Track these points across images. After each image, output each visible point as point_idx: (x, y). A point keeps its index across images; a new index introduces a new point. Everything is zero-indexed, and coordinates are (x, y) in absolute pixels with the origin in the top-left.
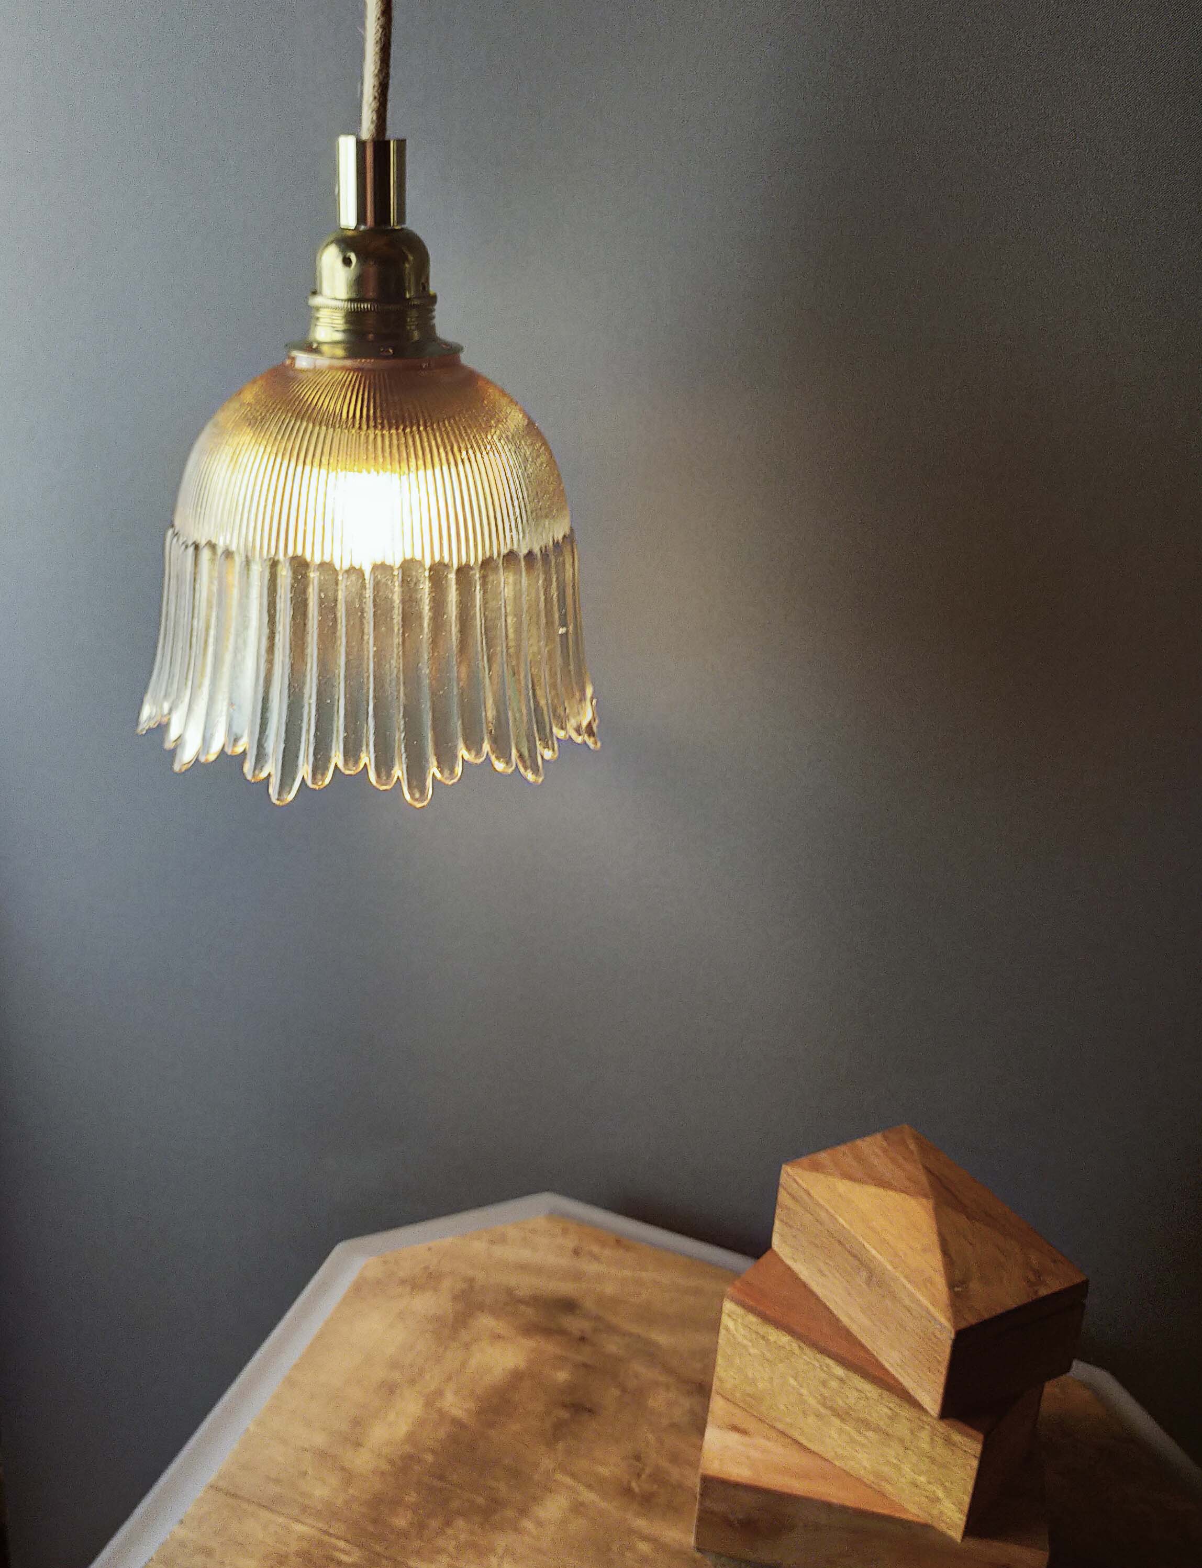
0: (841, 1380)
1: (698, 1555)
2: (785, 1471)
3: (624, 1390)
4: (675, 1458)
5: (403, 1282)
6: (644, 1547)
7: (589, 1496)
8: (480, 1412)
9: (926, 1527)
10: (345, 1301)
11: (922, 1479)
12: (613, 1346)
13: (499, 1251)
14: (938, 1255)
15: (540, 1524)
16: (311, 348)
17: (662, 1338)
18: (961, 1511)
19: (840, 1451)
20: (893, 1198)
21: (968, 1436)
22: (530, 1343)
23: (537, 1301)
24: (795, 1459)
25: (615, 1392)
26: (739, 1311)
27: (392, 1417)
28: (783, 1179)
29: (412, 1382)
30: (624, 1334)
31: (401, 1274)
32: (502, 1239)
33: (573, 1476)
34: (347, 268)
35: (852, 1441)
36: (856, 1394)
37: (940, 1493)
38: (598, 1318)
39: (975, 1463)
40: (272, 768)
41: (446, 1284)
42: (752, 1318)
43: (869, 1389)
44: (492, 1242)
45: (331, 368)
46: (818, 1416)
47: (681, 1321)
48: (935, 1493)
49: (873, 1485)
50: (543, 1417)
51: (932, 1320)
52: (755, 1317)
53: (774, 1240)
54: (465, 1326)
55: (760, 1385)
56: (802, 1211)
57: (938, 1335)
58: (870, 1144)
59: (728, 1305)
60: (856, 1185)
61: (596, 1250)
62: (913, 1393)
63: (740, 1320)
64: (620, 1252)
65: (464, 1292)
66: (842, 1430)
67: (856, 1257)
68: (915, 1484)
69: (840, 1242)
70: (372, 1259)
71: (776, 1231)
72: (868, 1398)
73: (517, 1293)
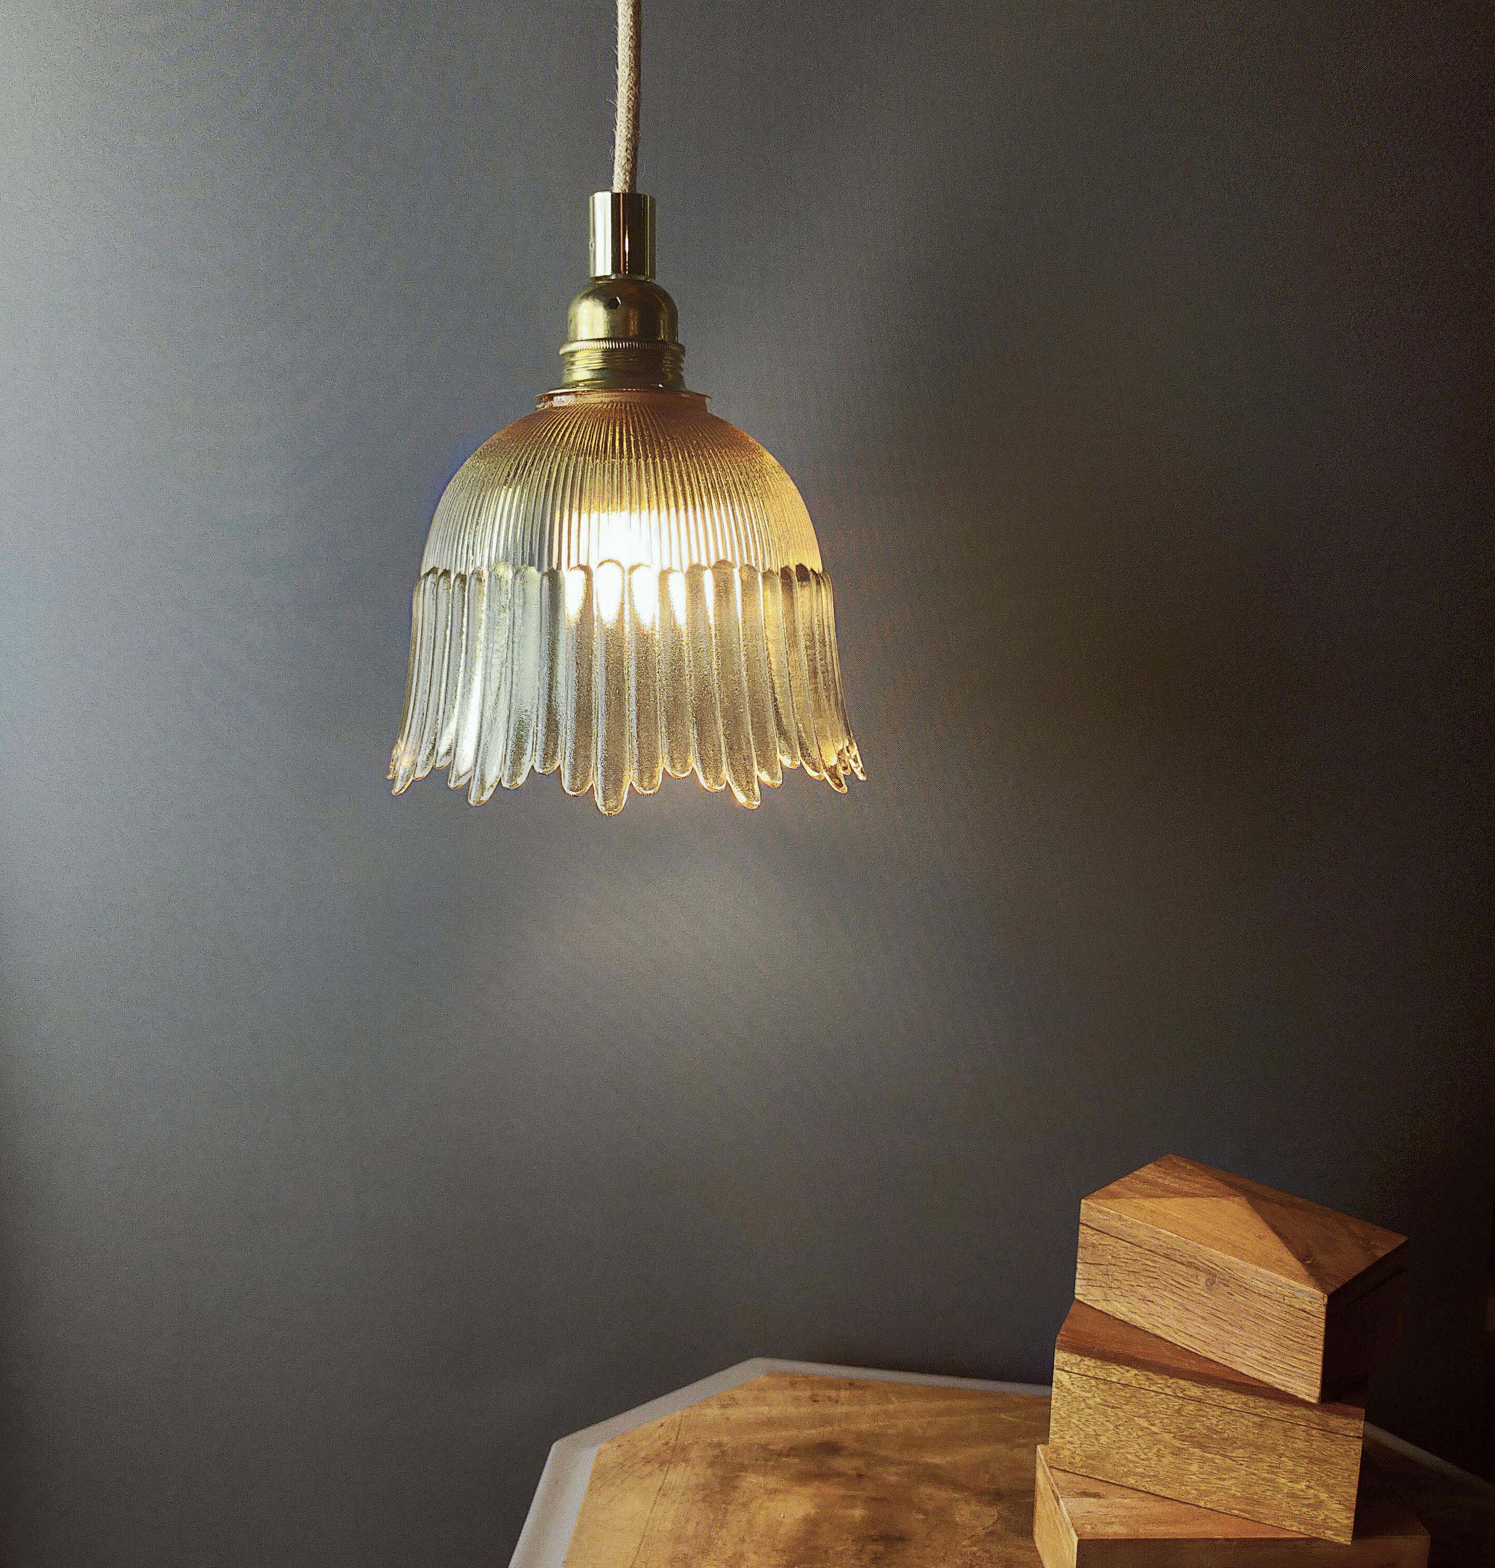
0: (1200, 1401)
2: (1158, 1521)
5: (647, 1461)
9: (1312, 1541)
10: (592, 1489)
11: (1303, 1485)
12: (892, 1476)
13: (735, 1413)
14: (1274, 1238)
18: (1348, 1509)
19: (1203, 1487)
20: (1202, 1202)
21: (1347, 1415)
22: (809, 1490)
23: (794, 1451)
24: (1157, 1508)
25: (919, 1517)
26: (1075, 1358)
28: (1084, 1215)
29: (705, 1552)
30: (899, 1463)
31: (642, 1454)
32: (733, 1402)
34: (609, 312)
36: (1217, 1411)
37: (1324, 1496)
38: (864, 1454)
41: (694, 1454)
42: (1089, 1363)
43: (1234, 1400)
44: (724, 1407)
46: (1177, 1452)
47: (948, 1441)
48: (1316, 1496)
49: (1244, 1515)
50: (858, 1555)
51: (1297, 1294)
52: (1093, 1361)
53: (1078, 1290)
54: (735, 1488)
55: (1103, 1439)
56: (1111, 1241)
57: (1308, 1308)
58: (1147, 1172)
59: (1060, 1357)
60: (1162, 1200)
61: (833, 1393)
62: (1283, 1388)
63: (1076, 1371)
64: (858, 1393)
65: (716, 1457)
66: (1203, 1460)
67: (1189, 1265)
68: (1292, 1495)
69: (1166, 1256)
70: (602, 1446)
71: (1080, 1277)
72: (1231, 1411)
73: (772, 1447)
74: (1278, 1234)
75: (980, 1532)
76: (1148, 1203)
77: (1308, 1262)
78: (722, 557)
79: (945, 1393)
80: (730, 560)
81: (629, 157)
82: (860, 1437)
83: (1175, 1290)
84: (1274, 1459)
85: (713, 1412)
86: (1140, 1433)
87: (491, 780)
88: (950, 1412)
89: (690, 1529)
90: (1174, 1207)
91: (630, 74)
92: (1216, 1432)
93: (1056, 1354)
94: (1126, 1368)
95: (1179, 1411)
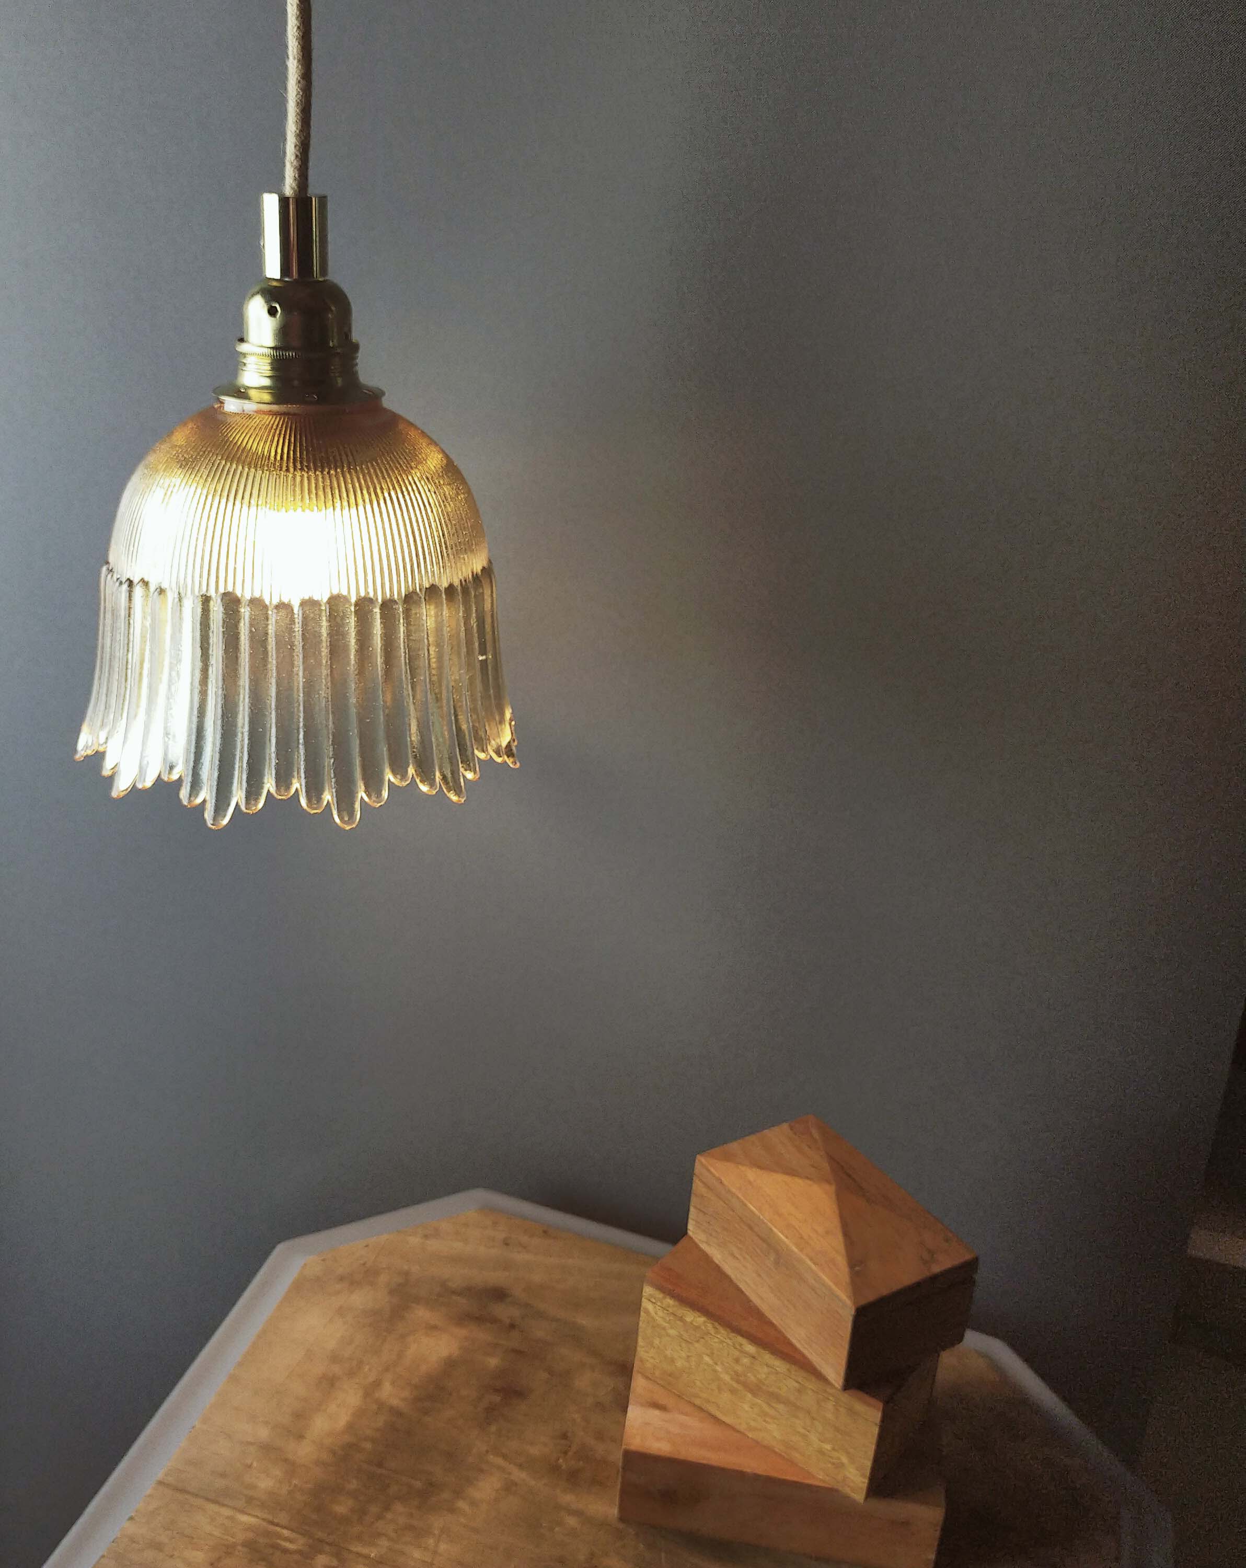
0: (753, 1357)
1: (621, 1526)
2: (705, 1445)
3: (552, 1373)
4: (600, 1436)
5: (341, 1279)
6: (572, 1521)
7: (519, 1475)
8: (416, 1400)
9: (832, 1491)
10: (287, 1299)
11: (828, 1447)
12: (540, 1331)
13: (434, 1245)
14: (840, 1237)
15: (473, 1503)
16: (241, 393)
17: (588, 1322)
18: (863, 1475)
19: (753, 1424)
20: (798, 1184)
21: (869, 1405)
22: (463, 1332)
23: (469, 1291)
24: (709, 1431)
25: (545, 1375)
26: (660, 1295)
27: (332, 1408)
28: (698, 1168)
29: (351, 1374)
30: (552, 1319)
31: (340, 1271)
32: (437, 1234)
33: (505, 1457)
34: (273, 319)
35: (766, 1414)
36: (766, 1369)
37: (844, 1459)
38: (526, 1305)
39: (876, 1430)
40: (206, 794)
41: (383, 1279)
42: (670, 1301)
43: (780, 1365)
44: (426, 1237)
45: (257, 412)
46: (733, 1391)
48: (839, 1459)
49: (783, 1454)
50: (476, 1402)
51: (835, 1300)
52: (673, 1301)
53: (690, 1226)
54: (401, 1318)
55: (678, 1363)
56: (714, 1197)
59: (649, 1291)
61: (526, 1238)
62: (818, 1367)
63: (659, 1303)
64: (547, 1240)
65: (399, 1285)
66: (755, 1404)
67: (765, 1241)
68: (821, 1452)
70: (312, 1257)
71: (691, 1218)
72: (777, 1373)
73: (450, 1284)
75: (591, 1401)
76: (751, 1174)
82: (530, 1288)
83: (754, 1257)
84: (807, 1420)
85: (415, 1241)
86: (706, 1367)
92: (764, 1385)
93: (644, 1287)
94: (699, 1314)
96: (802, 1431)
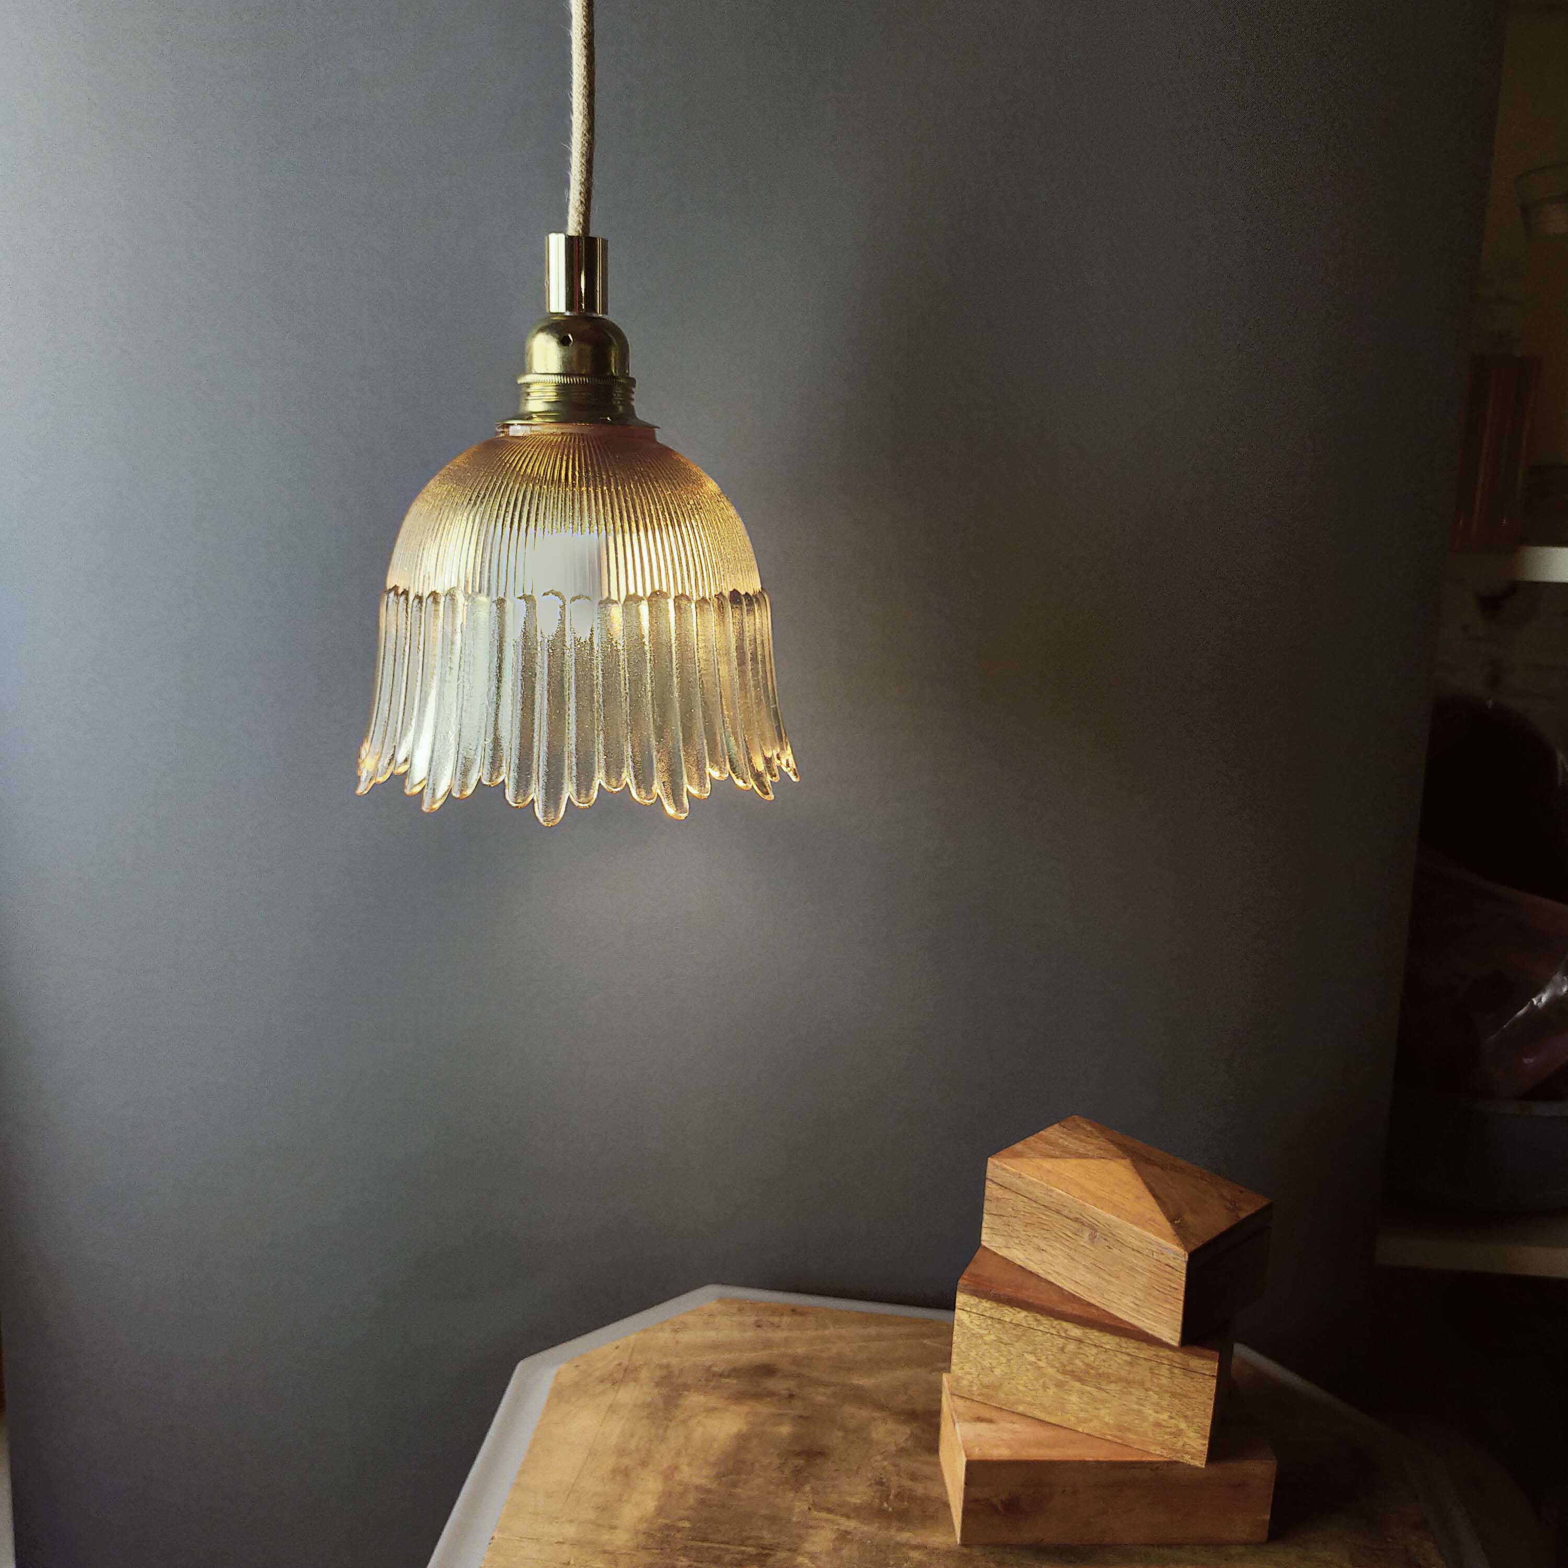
0: (1080, 1341)
1: (966, 1551)
2: (1039, 1444)
3: (846, 1430)
4: (914, 1477)
5: (602, 1380)
6: (916, 1555)
7: (851, 1524)
8: (719, 1476)
9: (1172, 1463)
10: (549, 1406)
11: (1165, 1416)
12: (820, 1396)
13: (686, 1337)
14: (1151, 1199)
15: (813, 1557)
16: (524, 417)
17: (865, 1382)
18: (1204, 1437)
19: (1082, 1415)
20: (1093, 1164)
21: (1204, 1357)
22: (744, 1409)
23: (734, 1372)
24: (1042, 1433)
25: (840, 1434)
26: (974, 1300)
27: (636, 1497)
28: (990, 1172)
29: (644, 1464)
30: (827, 1385)
31: (598, 1374)
32: (684, 1326)
33: (829, 1511)
34: (563, 348)
35: (1095, 1400)
36: (1094, 1350)
37: (1183, 1425)
38: (799, 1376)
39: (1214, 1383)
40: (536, 793)
41: (644, 1374)
42: (986, 1304)
43: (1109, 1341)
44: (676, 1331)
46: (1059, 1385)
47: (875, 1364)
48: (1176, 1426)
49: (1116, 1440)
50: (781, 1468)
51: (1164, 1251)
52: (989, 1302)
53: (984, 1237)
54: (676, 1406)
55: (997, 1372)
56: (1013, 1196)
57: (1172, 1264)
58: (1052, 1132)
59: (961, 1299)
60: (1058, 1160)
61: (776, 1320)
62: (1150, 1332)
63: (974, 1311)
64: (798, 1318)
65: (664, 1378)
66: (1083, 1393)
67: (1076, 1220)
68: (1157, 1424)
69: (1058, 1212)
70: (562, 1367)
71: (986, 1226)
72: (1106, 1351)
73: (715, 1369)
74: (1154, 1196)
75: (893, 1448)
76: (1047, 1164)
77: (1176, 1222)
78: (657, 588)
79: (880, 1320)
80: (665, 590)
81: (583, 200)
82: (796, 1361)
83: (1064, 1241)
84: (1141, 1393)
85: (665, 1336)
86: (1029, 1367)
87: (442, 790)
88: (879, 1338)
89: (633, 1444)
90: (1069, 1168)
91: (583, 121)
92: (1092, 1368)
93: (957, 1296)
94: (1017, 1309)
95: (1062, 1349)
96: (1136, 1407)
